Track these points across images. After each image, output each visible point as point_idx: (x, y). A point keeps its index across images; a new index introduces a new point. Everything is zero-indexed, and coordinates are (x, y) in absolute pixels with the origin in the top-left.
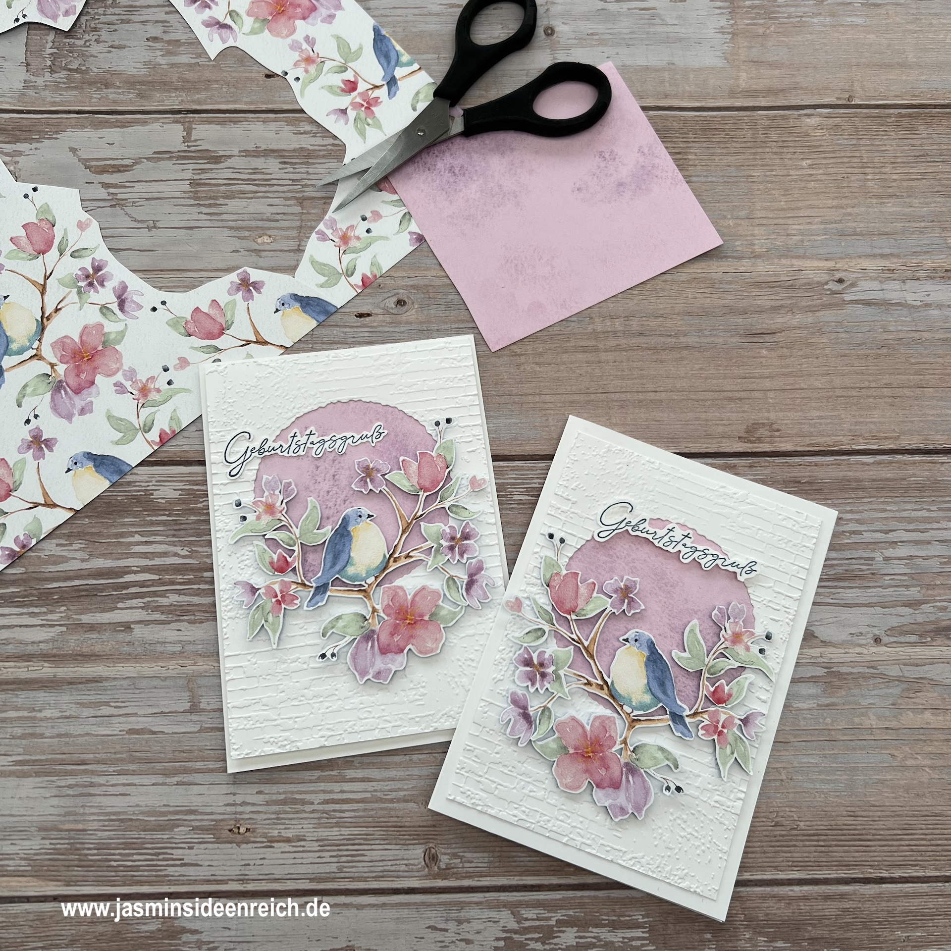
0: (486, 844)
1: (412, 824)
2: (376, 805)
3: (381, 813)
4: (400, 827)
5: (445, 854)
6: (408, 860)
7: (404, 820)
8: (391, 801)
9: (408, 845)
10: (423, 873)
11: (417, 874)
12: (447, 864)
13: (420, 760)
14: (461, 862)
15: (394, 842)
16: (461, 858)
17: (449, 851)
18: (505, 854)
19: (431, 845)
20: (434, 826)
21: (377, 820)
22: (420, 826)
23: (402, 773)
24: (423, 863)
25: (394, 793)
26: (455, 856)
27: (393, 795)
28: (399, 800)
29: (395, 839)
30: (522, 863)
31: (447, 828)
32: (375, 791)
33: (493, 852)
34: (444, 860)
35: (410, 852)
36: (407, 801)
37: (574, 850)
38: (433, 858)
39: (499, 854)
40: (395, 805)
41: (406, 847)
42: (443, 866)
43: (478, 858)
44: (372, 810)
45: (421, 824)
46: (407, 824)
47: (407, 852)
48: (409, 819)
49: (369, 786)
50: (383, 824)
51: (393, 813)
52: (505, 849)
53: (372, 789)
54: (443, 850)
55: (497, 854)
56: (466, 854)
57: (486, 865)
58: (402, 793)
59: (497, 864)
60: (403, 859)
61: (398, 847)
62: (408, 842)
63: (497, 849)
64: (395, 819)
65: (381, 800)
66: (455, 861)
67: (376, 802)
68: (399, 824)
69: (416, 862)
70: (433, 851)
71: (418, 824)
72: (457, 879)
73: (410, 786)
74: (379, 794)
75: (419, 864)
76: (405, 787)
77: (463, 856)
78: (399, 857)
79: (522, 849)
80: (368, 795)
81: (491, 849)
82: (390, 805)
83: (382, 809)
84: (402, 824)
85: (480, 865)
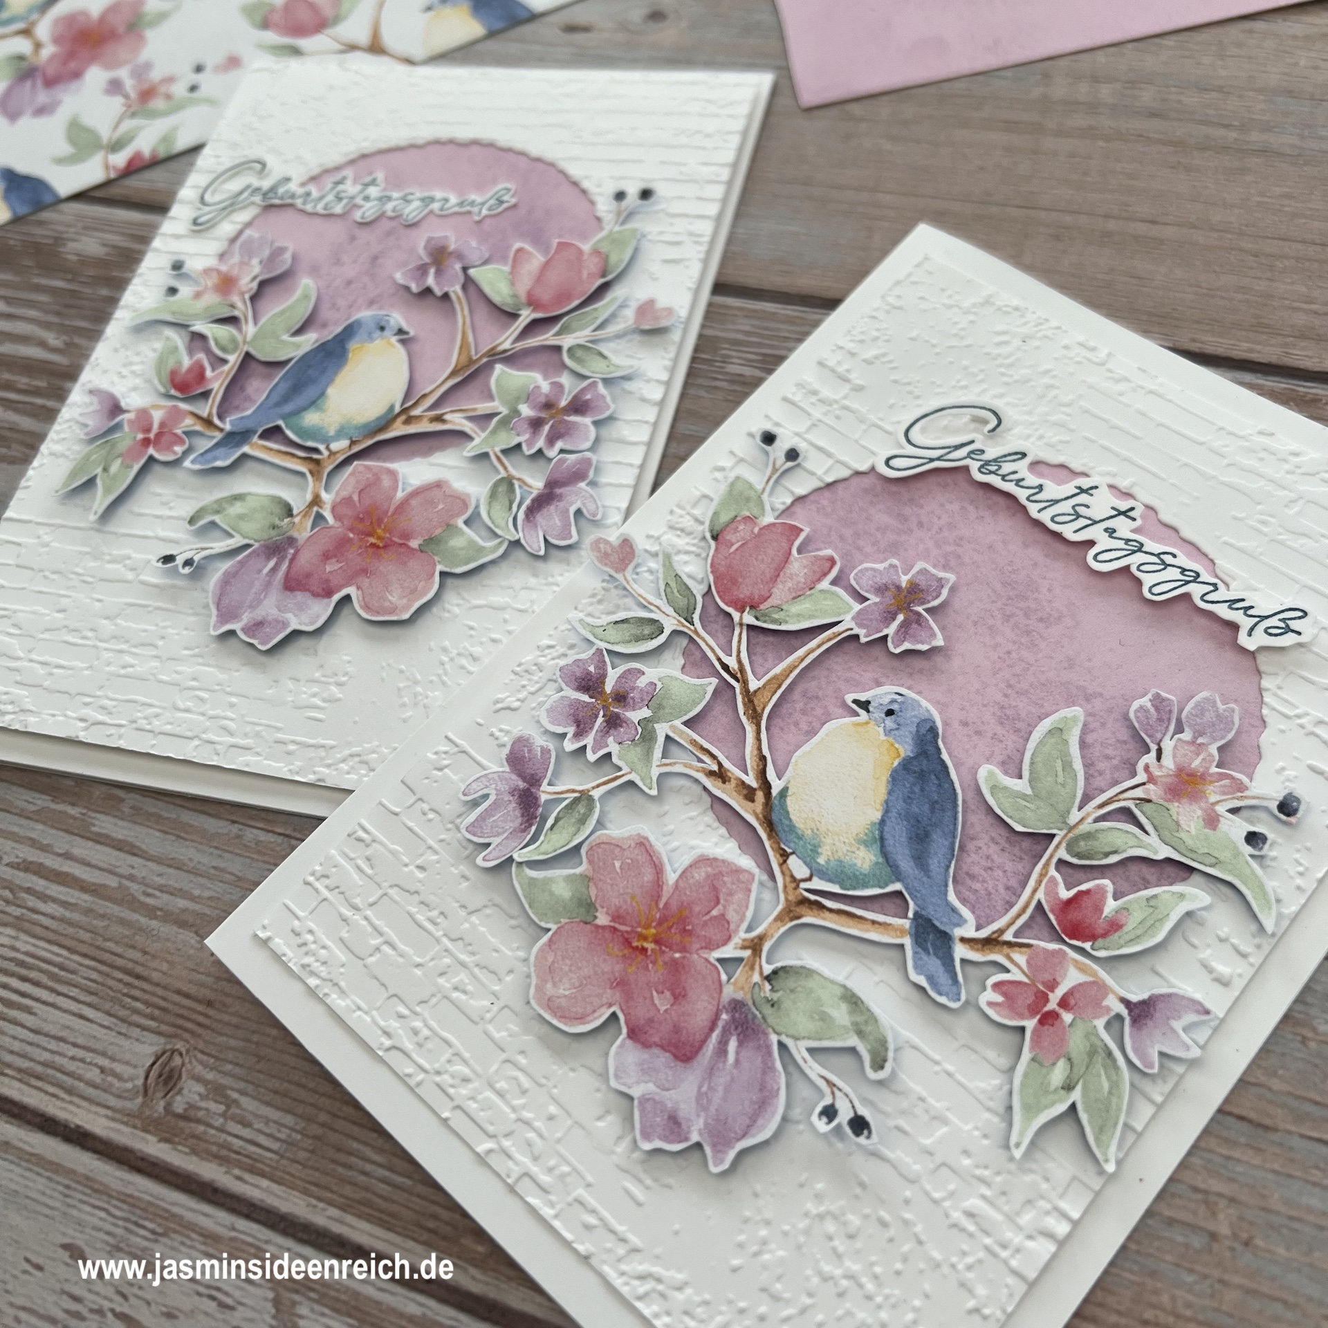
0: (303, 1094)
1: (166, 980)
2: (114, 909)
3: (118, 930)
4: (138, 977)
5: (198, 1079)
6: (113, 1059)
7: (154, 964)
8: (151, 912)
9: (131, 1024)
10: (128, 1105)
11: (112, 1101)
12: (191, 1106)
13: (258, 843)
14: (224, 1115)
15: (107, 1006)
16: (230, 1103)
17: (210, 1076)
18: (333, 1137)
19: (179, 1045)
20: (210, 1004)
21: (100, 942)
22: (178, 992)
23: (205, 860)
24: (140, 1082)
25: (166, 897)
26: (217, 1092)
27: (162, 900)
28: (168, 917)
29: (112, 999)
30: (362, 1179)
31: (235, 1020)
32: (131, 878)
33: (309, 1119)
34: (191, 1092)
35: (126, 1043)
36: (182, 924)
37: (499, 1186)
38: (170, 1077)
39: (320, 1131)
40: (154, 923)
41: (123, 1028)
42: (179, 1106)
43: (267, 1121)
44: (103, 916)
45: (185, 989)
46: (155, 976)
47: (121, 1041)
48: (165, 967)
49: (125, 862)
50: (107, 956)
51: (139, 940)
52: (340, 1124)
53: (125, 871)
54: (199, 1069)
55: (315, 1130)
56: (244, 1101)
57: (275, 1146)
58: (182, 903)
59: (302, 1155)
60: (104, 1054)
61: (107, 1021)
62: (136, 1018)
63: (323, 1117)
64: (137, 955)
65: (131, 903)
66: (212, 1106)
67: (119, 902)
68: (139, 969)
69: (126, 1071)
70: (177, 1061)
71: (179, 985)
72: (194, 1152)
73: (207, 894)
74: (135, 888)
75: (131, 1079)
76: (196, 892)
77: (236, 1101)
78: (98, 1046)
79: (380, 1142)
80: (112, 882)
81: (309, 1110)
82: (143, 920)
83: (123, 922)
84: (145, 973)
85: (262, 1140)
